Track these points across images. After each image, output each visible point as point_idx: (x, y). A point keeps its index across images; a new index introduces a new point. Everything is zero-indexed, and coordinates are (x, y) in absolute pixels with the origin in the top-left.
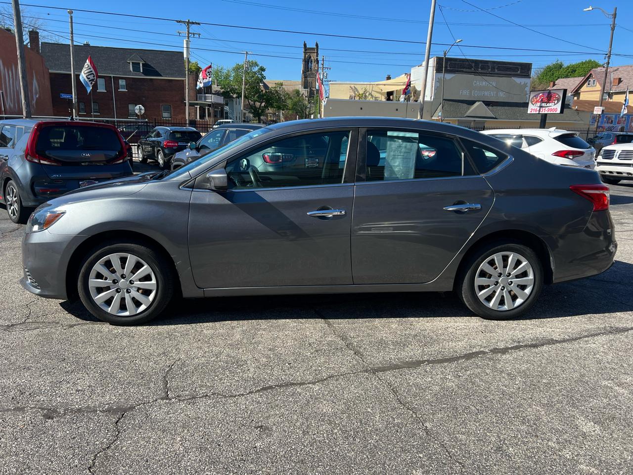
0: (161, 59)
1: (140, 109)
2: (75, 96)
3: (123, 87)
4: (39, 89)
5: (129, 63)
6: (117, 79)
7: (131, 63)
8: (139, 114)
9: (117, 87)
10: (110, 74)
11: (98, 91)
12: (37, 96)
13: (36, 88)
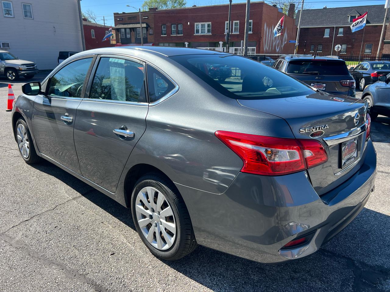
0: (372, 11)
1: (338, 48)
2: (297, 41)
3: (341, 33)
4: (288, 38)
5: (349, 17)
6: (337, 28)
7: (350, 17)
8: (337, 51)
9: (337, 33)
10: (334, 25)
11: (324, 37)
12: (286, 43)
13: (285, 37)
